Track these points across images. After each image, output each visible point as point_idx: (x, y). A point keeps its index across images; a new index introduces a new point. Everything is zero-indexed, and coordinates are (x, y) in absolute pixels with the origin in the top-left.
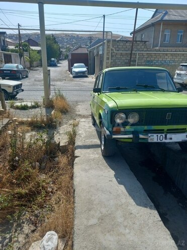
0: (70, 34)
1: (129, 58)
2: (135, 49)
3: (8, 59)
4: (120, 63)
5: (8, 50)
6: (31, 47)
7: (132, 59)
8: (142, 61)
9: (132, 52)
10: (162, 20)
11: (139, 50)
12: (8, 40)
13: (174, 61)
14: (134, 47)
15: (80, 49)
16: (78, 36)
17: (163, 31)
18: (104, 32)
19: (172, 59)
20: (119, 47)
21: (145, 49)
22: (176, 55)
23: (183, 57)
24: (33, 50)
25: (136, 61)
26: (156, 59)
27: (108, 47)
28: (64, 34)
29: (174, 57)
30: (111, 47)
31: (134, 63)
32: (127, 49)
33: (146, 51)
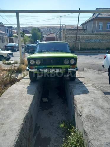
0: (50, 26)
1: (76, 39)
2: (79, 34)
3: (11, 41)
4: (70, 42)
5: (13, 36)
6: (26, 34)
7: (77, 39)
8: (83, 40)
9: (77, 35)
10: (97, 17)
11: (81, 34)
12: (13, 31)
13: (102, 40)
14: (78, 33)
15: (50, 34)
16: (54, 27)
17: (98, 24)
18: (61, 25)
19: (101, 39)
20: (70, 33)
21: (85, 34)
22: (103, 36)
23: (108, 38)
24: (26, 36)
25: (79, 40)
26: (91, 39)
27: (64, 33)
28: (46, 27)
29: (102, 38)
30: (65, 33)
31: (79, 42)
32: (74, 34)
33: (85, 35)
